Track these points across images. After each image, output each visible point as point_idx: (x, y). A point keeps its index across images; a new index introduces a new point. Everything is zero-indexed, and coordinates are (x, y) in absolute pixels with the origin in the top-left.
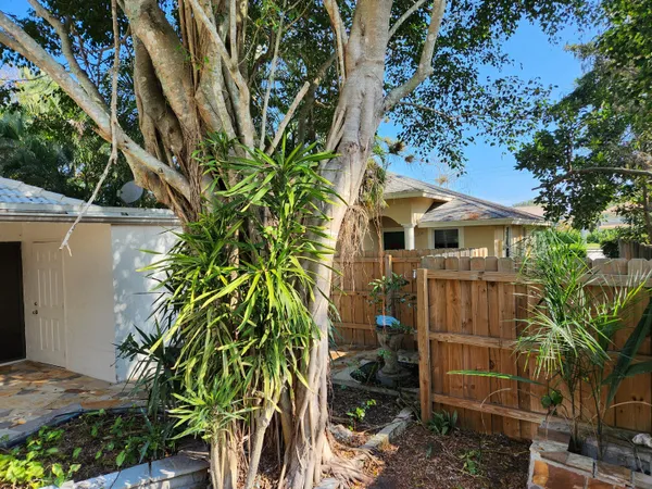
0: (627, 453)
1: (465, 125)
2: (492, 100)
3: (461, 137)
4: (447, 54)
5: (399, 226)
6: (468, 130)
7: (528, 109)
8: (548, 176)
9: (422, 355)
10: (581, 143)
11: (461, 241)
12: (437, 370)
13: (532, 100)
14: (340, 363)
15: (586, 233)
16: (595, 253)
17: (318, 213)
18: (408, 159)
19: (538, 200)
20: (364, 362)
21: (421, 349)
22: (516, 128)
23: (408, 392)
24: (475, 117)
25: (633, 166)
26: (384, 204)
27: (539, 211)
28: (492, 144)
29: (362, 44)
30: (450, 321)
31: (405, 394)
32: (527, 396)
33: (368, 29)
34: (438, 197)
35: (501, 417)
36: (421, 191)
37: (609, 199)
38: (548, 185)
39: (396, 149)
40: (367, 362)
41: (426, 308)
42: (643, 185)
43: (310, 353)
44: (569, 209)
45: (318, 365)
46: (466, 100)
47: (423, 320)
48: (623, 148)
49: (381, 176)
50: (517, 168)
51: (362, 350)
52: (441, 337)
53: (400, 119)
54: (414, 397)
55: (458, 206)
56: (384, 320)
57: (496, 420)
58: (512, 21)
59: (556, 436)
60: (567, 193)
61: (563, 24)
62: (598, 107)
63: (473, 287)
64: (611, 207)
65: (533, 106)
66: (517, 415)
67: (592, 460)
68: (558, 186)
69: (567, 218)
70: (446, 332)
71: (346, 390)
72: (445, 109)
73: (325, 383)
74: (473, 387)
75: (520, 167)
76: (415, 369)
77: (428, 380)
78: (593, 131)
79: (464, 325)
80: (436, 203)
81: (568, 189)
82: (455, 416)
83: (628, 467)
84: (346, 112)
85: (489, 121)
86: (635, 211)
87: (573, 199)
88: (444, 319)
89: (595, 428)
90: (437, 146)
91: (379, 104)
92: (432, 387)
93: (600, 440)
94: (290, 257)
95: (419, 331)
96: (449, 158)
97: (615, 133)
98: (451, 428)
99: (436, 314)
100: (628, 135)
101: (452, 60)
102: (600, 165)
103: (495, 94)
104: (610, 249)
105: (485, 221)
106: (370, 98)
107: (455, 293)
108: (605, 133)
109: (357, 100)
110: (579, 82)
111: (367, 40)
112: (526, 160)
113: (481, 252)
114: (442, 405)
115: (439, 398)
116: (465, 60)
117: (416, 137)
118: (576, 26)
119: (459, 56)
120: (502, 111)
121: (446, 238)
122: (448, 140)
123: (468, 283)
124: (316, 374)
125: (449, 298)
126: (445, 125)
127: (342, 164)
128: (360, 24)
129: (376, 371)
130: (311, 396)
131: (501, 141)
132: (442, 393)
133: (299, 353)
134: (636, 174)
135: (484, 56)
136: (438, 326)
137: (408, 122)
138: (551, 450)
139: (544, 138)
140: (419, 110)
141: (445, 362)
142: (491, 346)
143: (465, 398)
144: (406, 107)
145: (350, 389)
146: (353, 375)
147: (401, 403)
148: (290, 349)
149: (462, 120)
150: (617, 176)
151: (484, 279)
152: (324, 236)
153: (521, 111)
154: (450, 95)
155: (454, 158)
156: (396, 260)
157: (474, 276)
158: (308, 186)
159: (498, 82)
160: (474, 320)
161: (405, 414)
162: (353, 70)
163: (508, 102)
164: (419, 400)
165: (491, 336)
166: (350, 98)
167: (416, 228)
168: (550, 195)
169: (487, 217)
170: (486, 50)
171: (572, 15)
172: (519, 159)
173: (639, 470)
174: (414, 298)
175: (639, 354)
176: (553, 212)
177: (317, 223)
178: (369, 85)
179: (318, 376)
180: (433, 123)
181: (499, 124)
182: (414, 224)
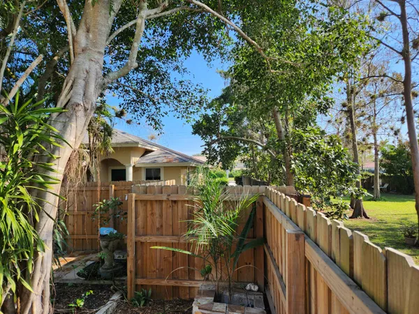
0: (243, 296)
1: (162, 105)
2: (177, 92)
3: (160, 111)
4: (152, 61)
5: (122, 165)
6: (164, 108)
7: (197, 100)
8: (208, 140)
9: (130, 253)
10: (225, 123)
11: (162, 175)
12: (139, 262)
13: (198, 95)
14: (70, 266)
15: (228, 172)
16: (232, 183)
17: (47, 152)
18: (129, 122)
19: (204, 153)
20: (89, 263)
21: (129, 249)
22: (191, 110)
23: (120, 280)
24: (168, 100)
25: (247, 138)
26: (111, 150)
27: (204, 159)
28: (178, 118)
29: (87, 38)
30: (149, 228)
31: (117, 282)
32: (193, 270)
33: (91, 29)
34: (148, 148)
35: (178, 287)
36: (137, 143)
37: (237, 154)
38: (209, 144)
39: (120, 114)
40: (91, 262)
41: (134, 219)
42: (252, 148)
43: (35, 262)
44: (219, 158)
45: (42, 272)
46: (162, 89)
47: (131, 229)
48: (243, 128)
49: (108, 131)
50: (193, 133)
51: (88, 254)
52: (143, 239)
53: (122, 95)
54: (123, 283)
55: (161, 154)
56: (104, 231)
57: (175, 289)
58: (188, 50)
59: (207, 293)
60: (218, 150)
61: (214, 58)
62: (231, 105)
63: (164, 205)
64: (238, 158)
65: (199, 99)
66: (187, 284)
67: (225, 305)
68: (213, 145)
69: (218, 163)
70: (146, 235)
71: (72, 286)
72: (151, 93)
73: (48, 285)
74: (162, 269)
75: (194, 133)
76: (124, 263)
77: (133, 270)
78: (230, 118)
79: (158, 229)
80: (147, 152)
81: (218, 147)
82: (150, 292)
83: (243, 305)
84: (74, 82)
85: (176, 104)
86: (249, 161)
87: (221, 153)
88: (145, 227)
89: (227, 284)
90: (145, 115)
91: (100, 81)
92: (136, 274)
93: (230, 291)
94: (19, 187)
95: (128, 236)
96: (153, 123)
97: (239, 120)
98: (146, 301)
99: (140, 223)
100: (245, 122)
101: (155, 65)
102: (233, 135)
103: (179, 88)
104: (239, 180)
105: (176, 163)
106: (93, 75)
107: (152, 209)
108: (235, 119)
109: (83, 75)
110: (224, 90)
111: (91, 36)
112: (198, 129)
113: (171, 182)
114: (142, 285)
115: (140, 281)
116: (163, 66)
117: (132, 108)
118: (220, 60)
119: (160, 64)
120: (183, 99)
121: (153, 174)
122: (153, 112)
123: (161, 202)
124: (40, 279)
125: (149, 213)
126: (151, 103)
127: (70, 118)
128: (86, 24)
129: (98, 268)
130: (35, 298)
131: (183, 116)
132: (143, 278)
133: (23, 265)
134: (249, 142)
135: (174, 67)
136: (141, 231)
137: (127, 97)
138: (204, 303)
139: (206, 117)
140: (134, 91)
141: (145, 256)
142: (174, 241)
143: (157, 278)
144: (126, 88)
145: (75, 286)
146: (78, 274)
147: (114, 289)
148: (15, 262)
149: (160, 101)
150: (241, 142)
151: (170, 199)
152: (52, 170)
153: (193, 101)
154: (153, 84)
155: (157, 124)
156: (118, 188)
157: (164, 198)
158: (39, 131)
159: (181, 82)
160: (164, 226)
161: (116, 297)
162: (79, 54)
163: (186, 94)
164: (126, 284)
165: (173, 235)
166: (78, 72)
167: (134, 167)
168: (209, 150)
169: (177, 161)
170: (175, 63)
171: (218, 53)
172: (194, 129)
173: (248, 306)
174: (126, 213)
175: (248, 238)
176: (212, 159)
177: (46, 160)
178: (92, 66)
179: (42, 281)
180: (143, 100)
181: (182, 106)
182: (133, 165)
